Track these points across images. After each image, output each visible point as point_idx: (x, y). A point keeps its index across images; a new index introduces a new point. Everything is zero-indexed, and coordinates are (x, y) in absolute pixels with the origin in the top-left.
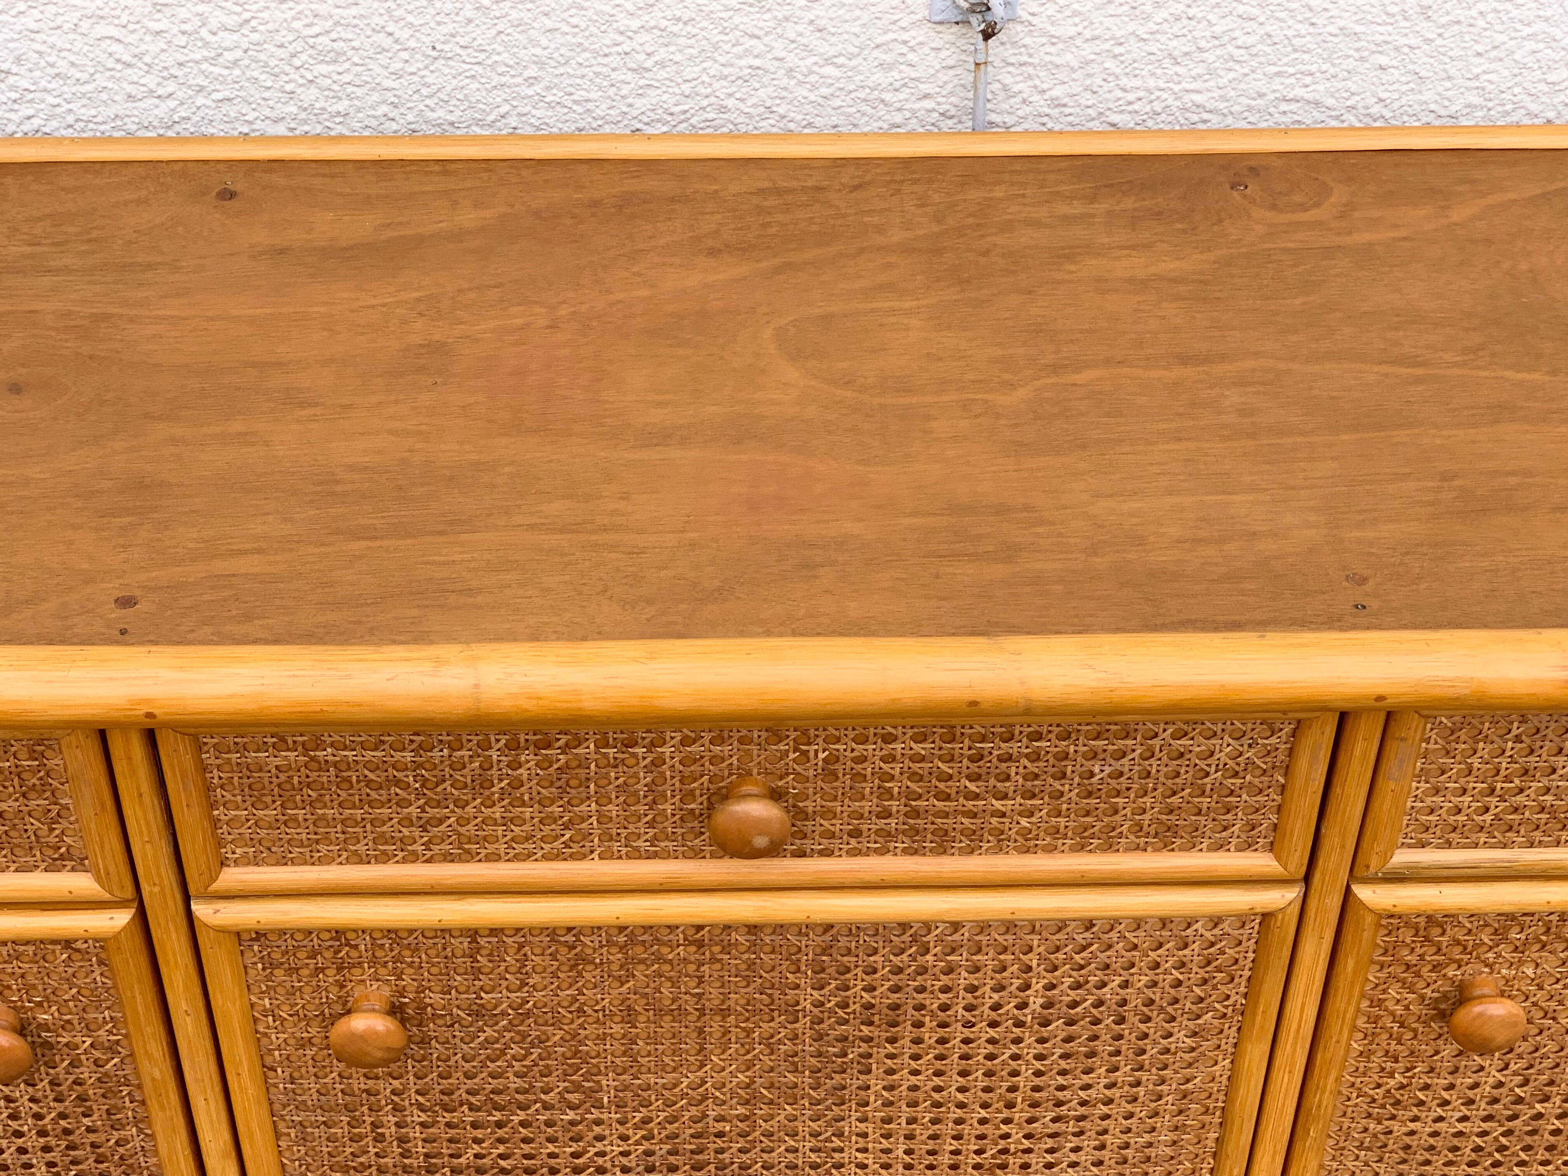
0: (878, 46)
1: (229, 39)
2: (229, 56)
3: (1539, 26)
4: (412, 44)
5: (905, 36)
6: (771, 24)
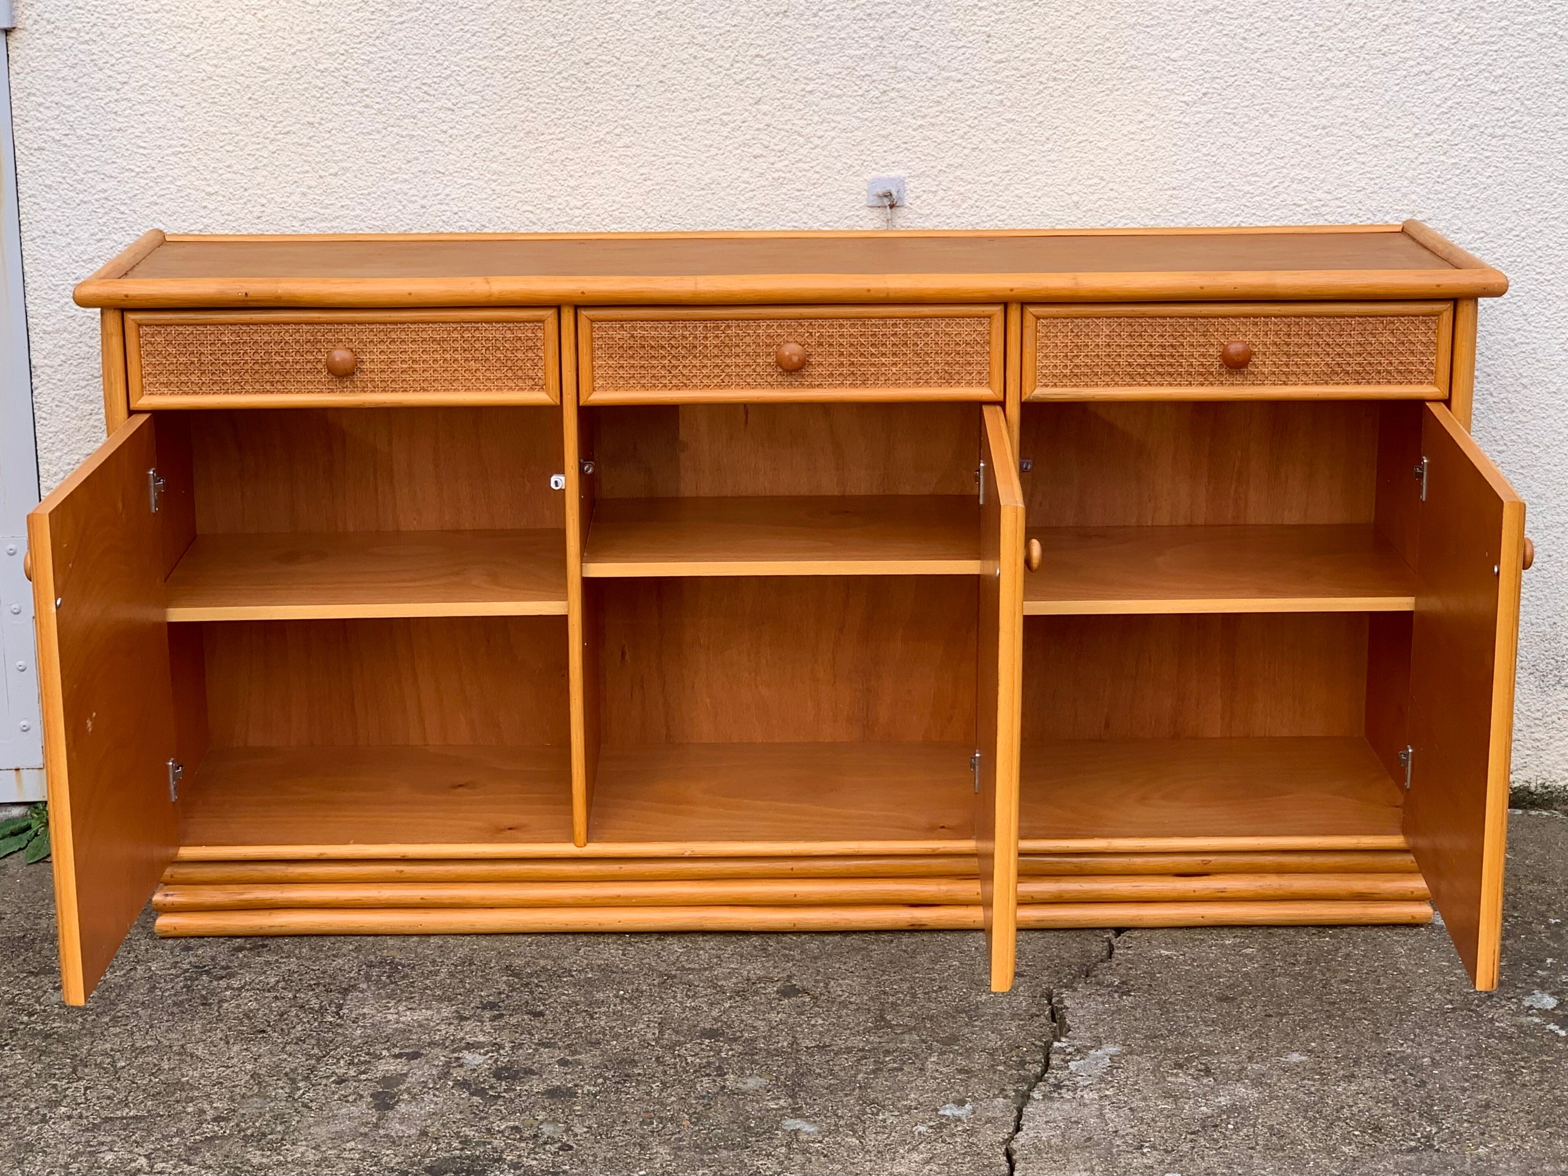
0: (846, 218)
1: (577, 212)
2: (576, 220)
3: (1125, 212)
4: (652, 215)
5: (858, 213)
6: (802, 207)
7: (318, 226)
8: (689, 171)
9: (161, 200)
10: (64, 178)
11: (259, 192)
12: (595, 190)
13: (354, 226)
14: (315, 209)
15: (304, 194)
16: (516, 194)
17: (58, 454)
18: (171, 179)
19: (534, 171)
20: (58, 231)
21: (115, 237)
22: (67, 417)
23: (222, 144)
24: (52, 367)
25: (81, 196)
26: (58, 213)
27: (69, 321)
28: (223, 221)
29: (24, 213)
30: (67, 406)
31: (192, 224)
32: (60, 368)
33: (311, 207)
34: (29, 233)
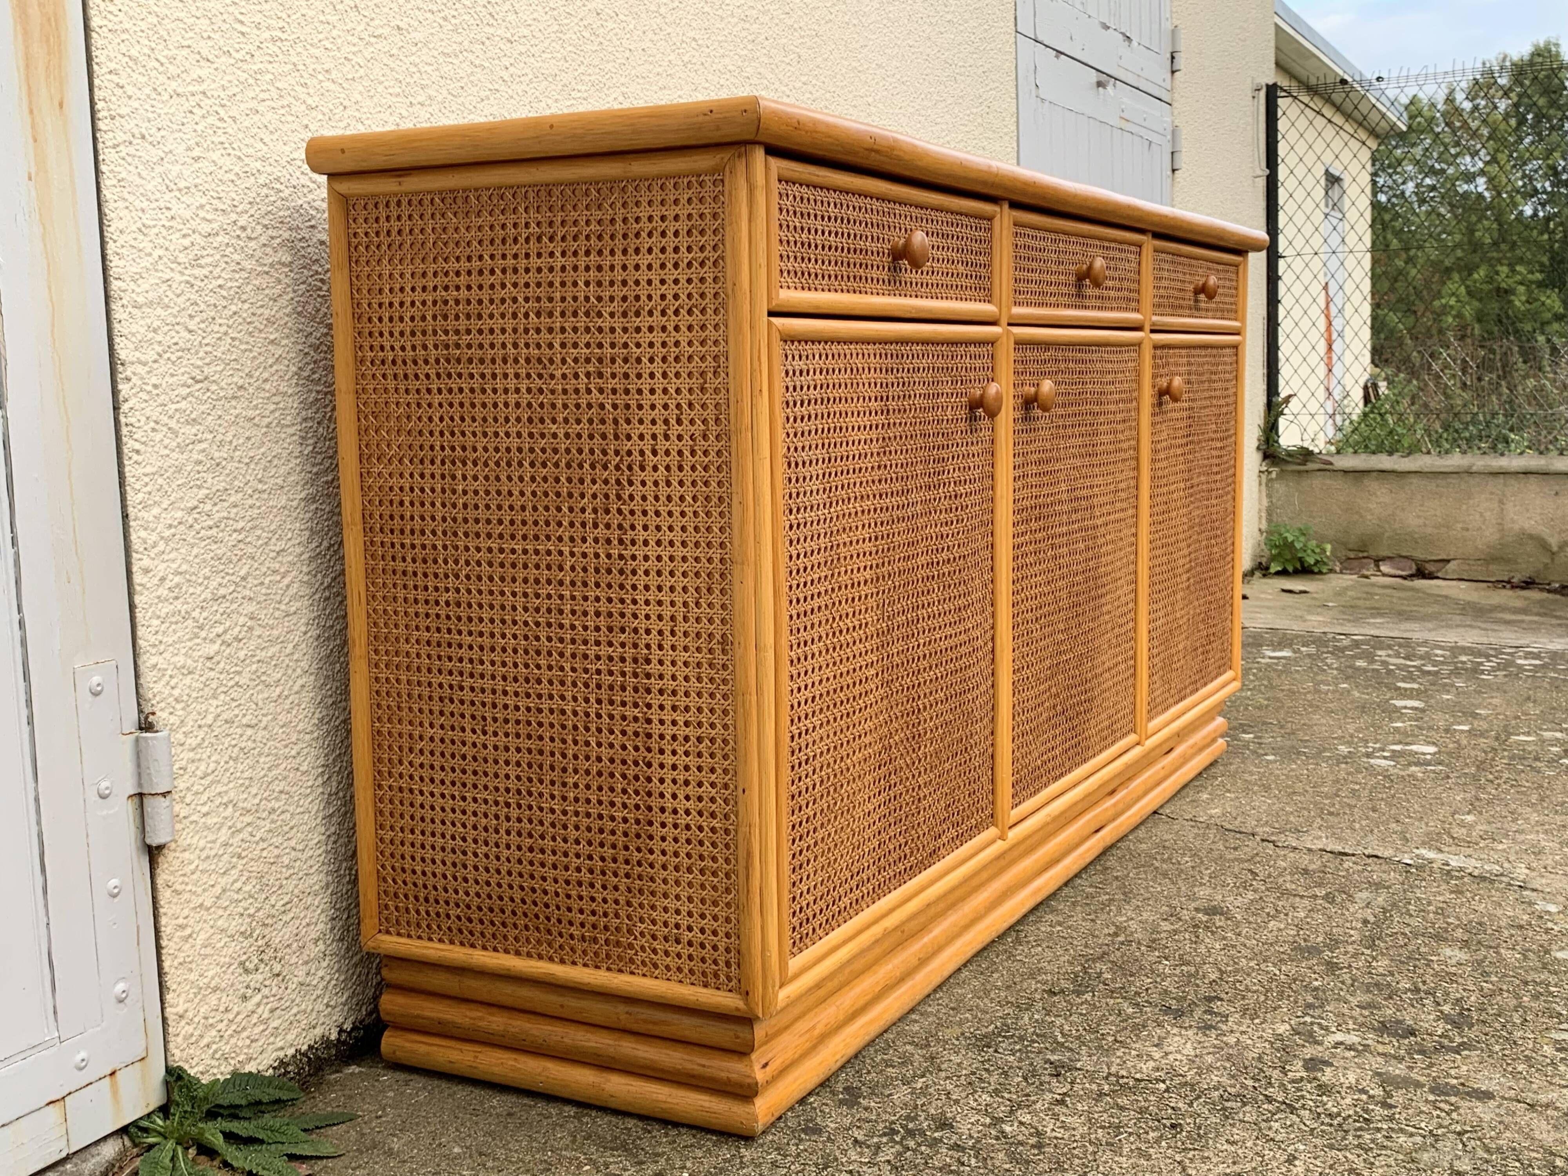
9: (261, 108)
18: (271, 76)
20: (147, 136)
23: (321, 36)
24: (145, 364)
27: (164, 287)
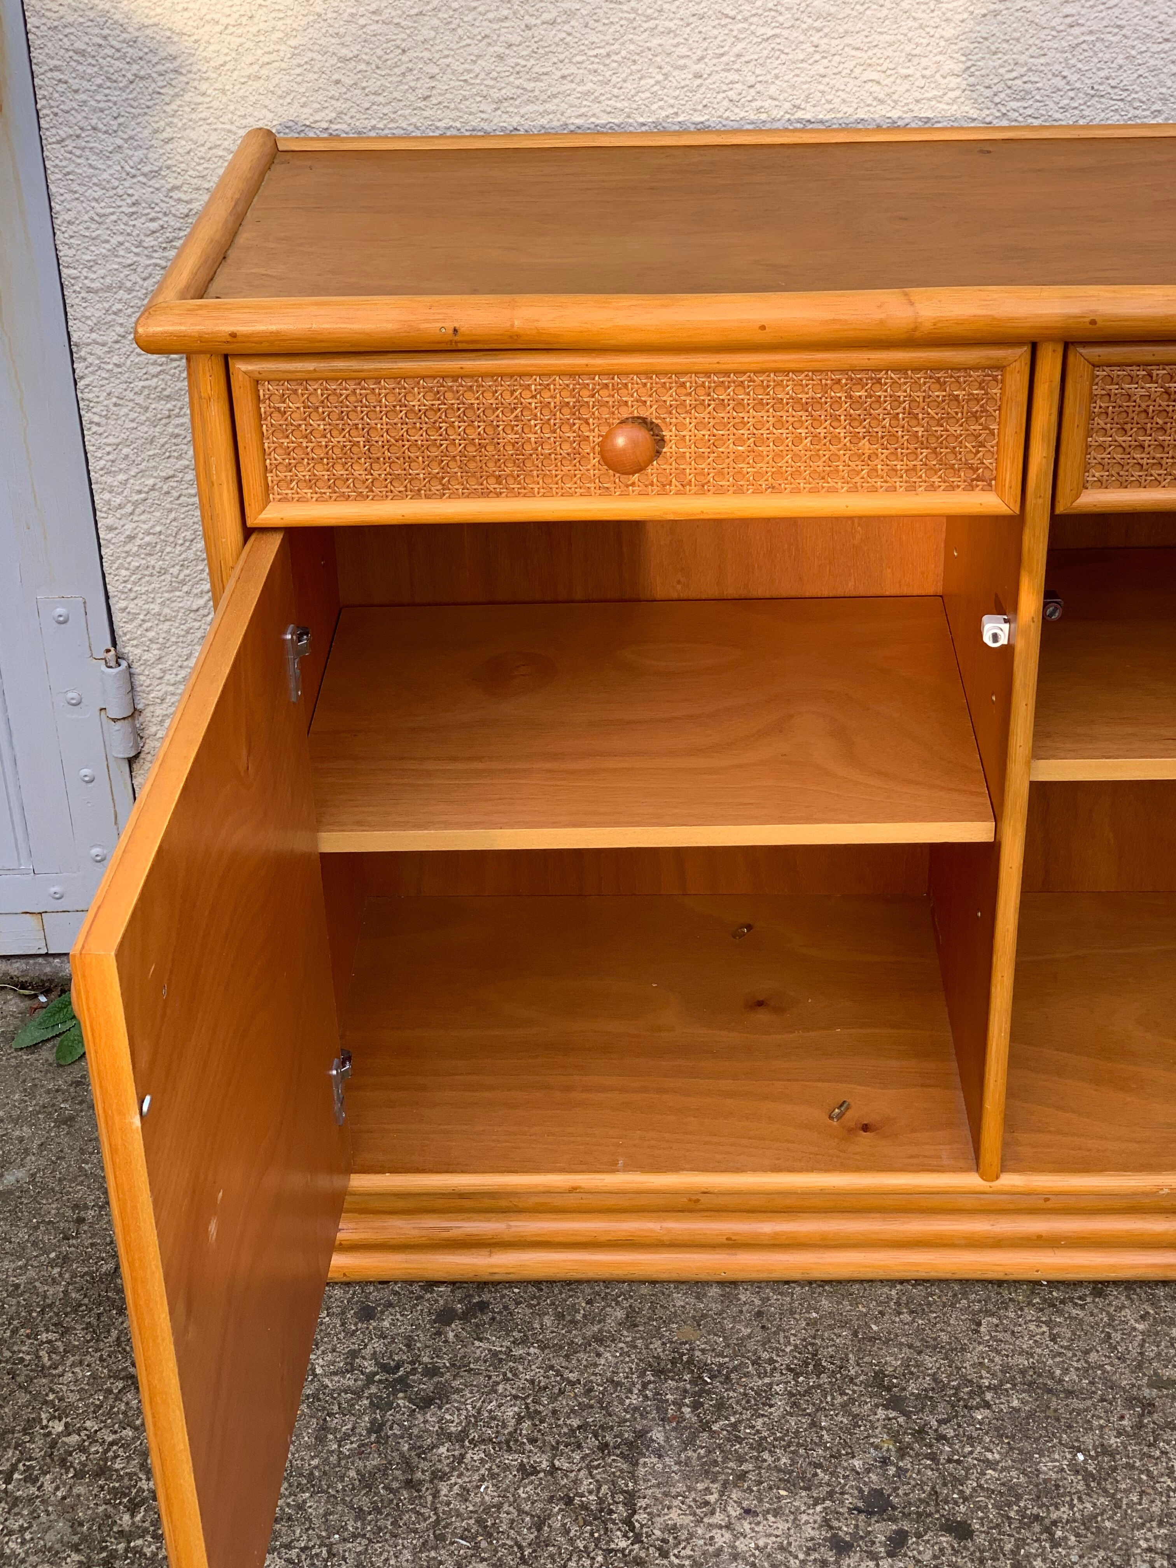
7: (523, 111)
8: (1146, 9)
9: (264, 72)
10: (105, 38)
11: (426, 54)
12: (987, 43)
13: (583, 110)
14: (517, 82)
15: (500, 57)
16: (854, 53)
17: (122, 477)
19: (885, 12)
20: (100, 126)
21: (193, 135)
22: (133, 421)
24: (103, 345)
25: (135, 67)
26: (98, 98)
27: (126, 272)
28: (367, 105)
29: (44, 97)
30: (131, 404)
31: (317, 111)
32: (117, 346)
33: (511, 79)
34: (54, 131)
